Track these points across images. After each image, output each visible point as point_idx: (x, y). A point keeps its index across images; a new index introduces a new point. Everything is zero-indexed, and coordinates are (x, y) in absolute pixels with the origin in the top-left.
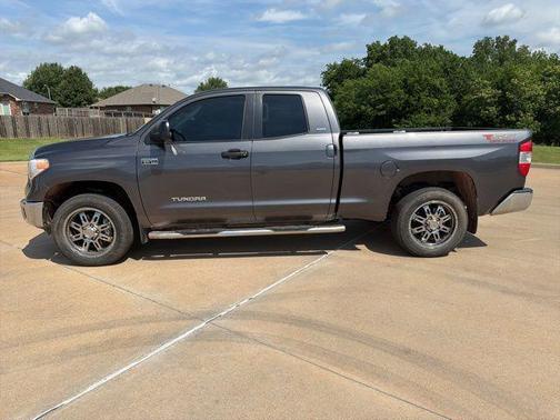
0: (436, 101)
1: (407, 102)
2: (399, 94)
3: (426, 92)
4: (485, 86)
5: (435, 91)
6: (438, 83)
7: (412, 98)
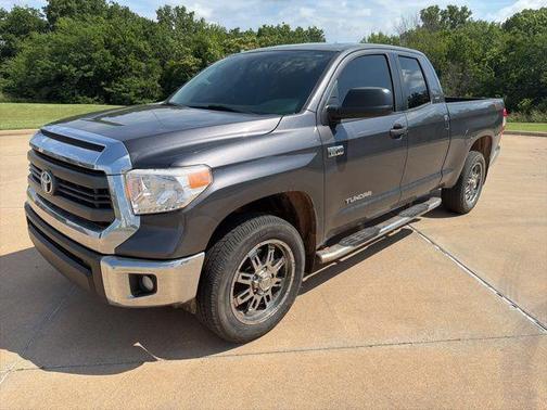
0: (143, 65)
1: (114, 64)
2: (103, 54)
3: (132, 55)
4: (187, 53)
5: (141, 55)
6: (142, 46)
7: (119, 60)
